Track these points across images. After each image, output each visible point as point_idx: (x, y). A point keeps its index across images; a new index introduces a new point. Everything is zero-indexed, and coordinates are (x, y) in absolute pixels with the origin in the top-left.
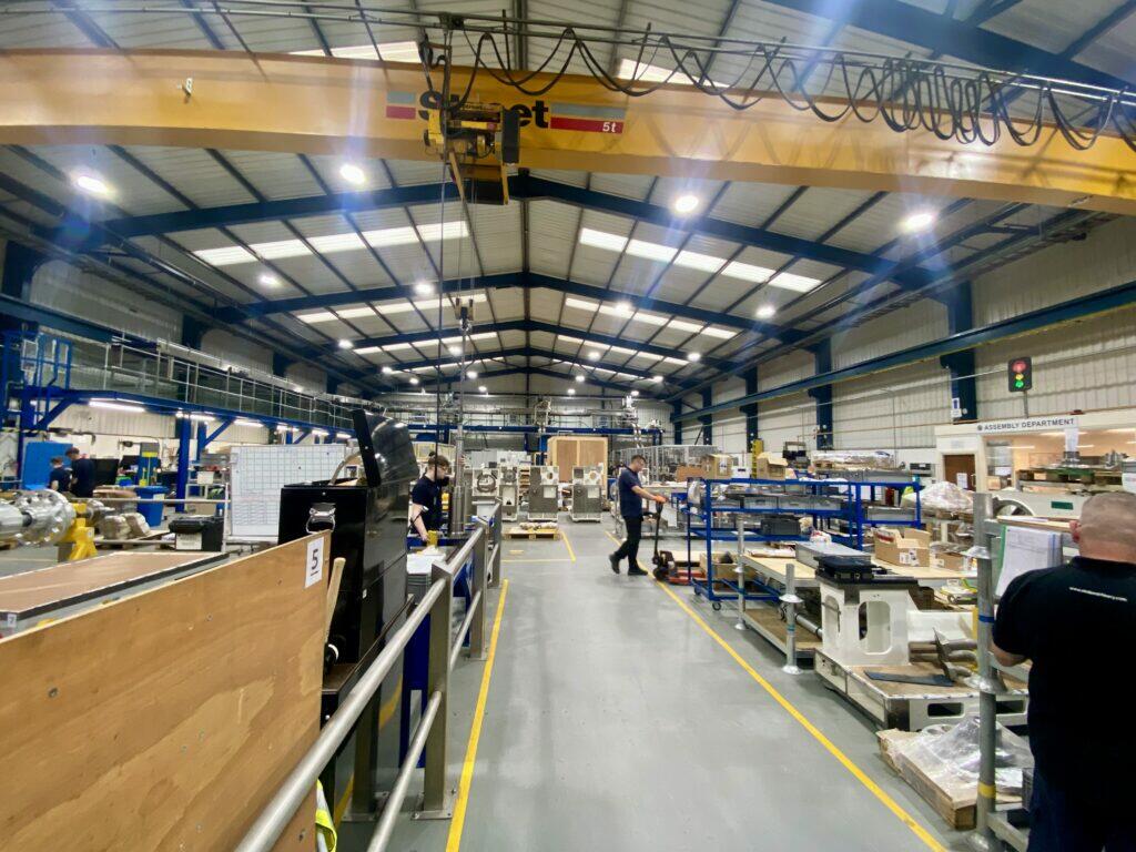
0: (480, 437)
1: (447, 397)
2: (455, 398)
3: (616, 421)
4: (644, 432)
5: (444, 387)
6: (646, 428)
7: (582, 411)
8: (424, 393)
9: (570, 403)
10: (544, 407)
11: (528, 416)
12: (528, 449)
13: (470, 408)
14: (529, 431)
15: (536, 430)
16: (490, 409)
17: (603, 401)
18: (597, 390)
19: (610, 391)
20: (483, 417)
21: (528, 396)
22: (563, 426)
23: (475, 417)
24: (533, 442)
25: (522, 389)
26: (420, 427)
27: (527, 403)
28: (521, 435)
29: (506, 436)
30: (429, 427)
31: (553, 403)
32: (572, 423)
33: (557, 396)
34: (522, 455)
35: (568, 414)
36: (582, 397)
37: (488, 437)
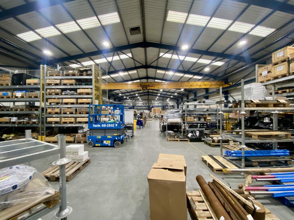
0: (140, 108)
1: (134, 101)
2: (135, 101)
3: (166, 104)
4: (170, 106)
5: (133, 99)
6: (171, 105)
7: (159, 102)
8: (129, 100)
9: (156, 101)
10: (152, 102)
11: (148, 104)
12: (149, 110)
13: (138, 102)
14: (149, 106)
15: (150, 106)
16: (141, 103)
17: (163, 100)
18: (162, 98)
19: (164, 98)
20: (140, 104)
21: (148, 100)
22: (155, 105)
23: (139, 104)
24: (149, 109)
25: (147, 98)
26: (129, 106)
27: (148, 101)
28: (147, 107)
29: (145, 107)
30: (131, 106)
31: (154, 101)
32: (157, 105)
33: (154, 100)
34: (148, 111)
35: (156, 103)
36: (159, 100)
37: (141, 108)
